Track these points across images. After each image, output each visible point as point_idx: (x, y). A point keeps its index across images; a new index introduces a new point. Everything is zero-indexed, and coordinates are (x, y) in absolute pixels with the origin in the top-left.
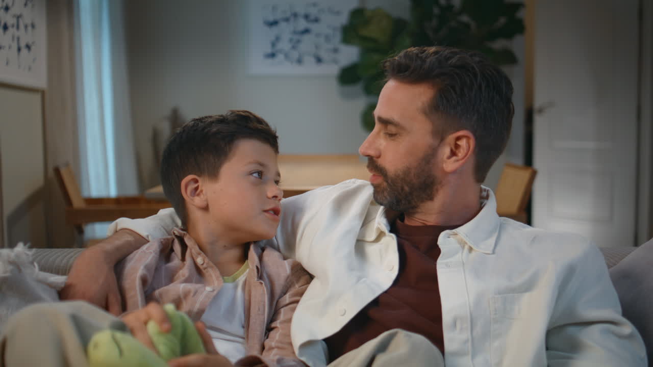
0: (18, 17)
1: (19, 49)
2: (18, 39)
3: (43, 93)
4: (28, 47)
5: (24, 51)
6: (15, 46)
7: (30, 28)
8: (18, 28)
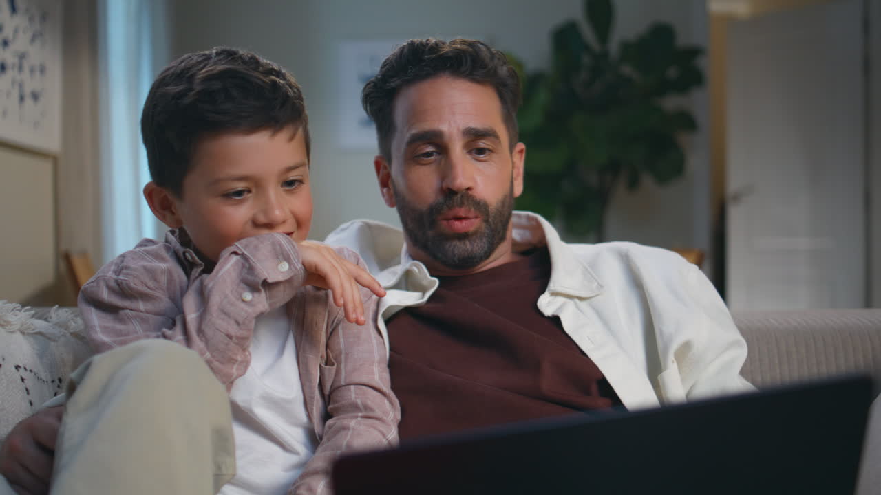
0: (22, 56)
1: (22, 98)
2: (21, 86)
3: (54, 159)
4: (35, 96)
5: (29, 101)
6: (15, 94)
7: (38, 73)
8: (20, 68)
